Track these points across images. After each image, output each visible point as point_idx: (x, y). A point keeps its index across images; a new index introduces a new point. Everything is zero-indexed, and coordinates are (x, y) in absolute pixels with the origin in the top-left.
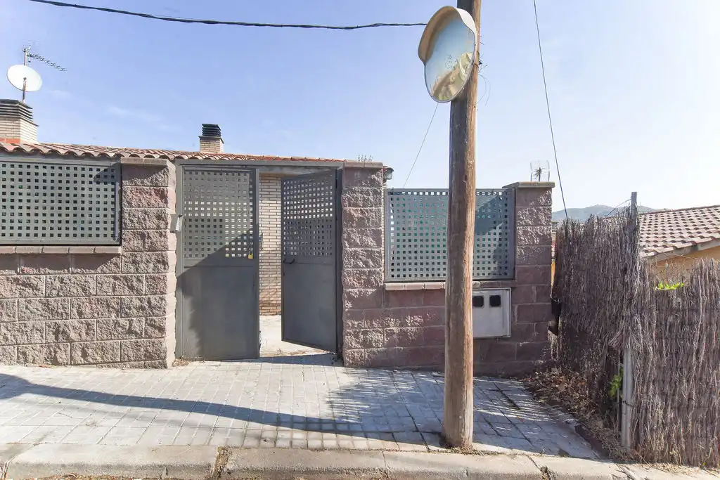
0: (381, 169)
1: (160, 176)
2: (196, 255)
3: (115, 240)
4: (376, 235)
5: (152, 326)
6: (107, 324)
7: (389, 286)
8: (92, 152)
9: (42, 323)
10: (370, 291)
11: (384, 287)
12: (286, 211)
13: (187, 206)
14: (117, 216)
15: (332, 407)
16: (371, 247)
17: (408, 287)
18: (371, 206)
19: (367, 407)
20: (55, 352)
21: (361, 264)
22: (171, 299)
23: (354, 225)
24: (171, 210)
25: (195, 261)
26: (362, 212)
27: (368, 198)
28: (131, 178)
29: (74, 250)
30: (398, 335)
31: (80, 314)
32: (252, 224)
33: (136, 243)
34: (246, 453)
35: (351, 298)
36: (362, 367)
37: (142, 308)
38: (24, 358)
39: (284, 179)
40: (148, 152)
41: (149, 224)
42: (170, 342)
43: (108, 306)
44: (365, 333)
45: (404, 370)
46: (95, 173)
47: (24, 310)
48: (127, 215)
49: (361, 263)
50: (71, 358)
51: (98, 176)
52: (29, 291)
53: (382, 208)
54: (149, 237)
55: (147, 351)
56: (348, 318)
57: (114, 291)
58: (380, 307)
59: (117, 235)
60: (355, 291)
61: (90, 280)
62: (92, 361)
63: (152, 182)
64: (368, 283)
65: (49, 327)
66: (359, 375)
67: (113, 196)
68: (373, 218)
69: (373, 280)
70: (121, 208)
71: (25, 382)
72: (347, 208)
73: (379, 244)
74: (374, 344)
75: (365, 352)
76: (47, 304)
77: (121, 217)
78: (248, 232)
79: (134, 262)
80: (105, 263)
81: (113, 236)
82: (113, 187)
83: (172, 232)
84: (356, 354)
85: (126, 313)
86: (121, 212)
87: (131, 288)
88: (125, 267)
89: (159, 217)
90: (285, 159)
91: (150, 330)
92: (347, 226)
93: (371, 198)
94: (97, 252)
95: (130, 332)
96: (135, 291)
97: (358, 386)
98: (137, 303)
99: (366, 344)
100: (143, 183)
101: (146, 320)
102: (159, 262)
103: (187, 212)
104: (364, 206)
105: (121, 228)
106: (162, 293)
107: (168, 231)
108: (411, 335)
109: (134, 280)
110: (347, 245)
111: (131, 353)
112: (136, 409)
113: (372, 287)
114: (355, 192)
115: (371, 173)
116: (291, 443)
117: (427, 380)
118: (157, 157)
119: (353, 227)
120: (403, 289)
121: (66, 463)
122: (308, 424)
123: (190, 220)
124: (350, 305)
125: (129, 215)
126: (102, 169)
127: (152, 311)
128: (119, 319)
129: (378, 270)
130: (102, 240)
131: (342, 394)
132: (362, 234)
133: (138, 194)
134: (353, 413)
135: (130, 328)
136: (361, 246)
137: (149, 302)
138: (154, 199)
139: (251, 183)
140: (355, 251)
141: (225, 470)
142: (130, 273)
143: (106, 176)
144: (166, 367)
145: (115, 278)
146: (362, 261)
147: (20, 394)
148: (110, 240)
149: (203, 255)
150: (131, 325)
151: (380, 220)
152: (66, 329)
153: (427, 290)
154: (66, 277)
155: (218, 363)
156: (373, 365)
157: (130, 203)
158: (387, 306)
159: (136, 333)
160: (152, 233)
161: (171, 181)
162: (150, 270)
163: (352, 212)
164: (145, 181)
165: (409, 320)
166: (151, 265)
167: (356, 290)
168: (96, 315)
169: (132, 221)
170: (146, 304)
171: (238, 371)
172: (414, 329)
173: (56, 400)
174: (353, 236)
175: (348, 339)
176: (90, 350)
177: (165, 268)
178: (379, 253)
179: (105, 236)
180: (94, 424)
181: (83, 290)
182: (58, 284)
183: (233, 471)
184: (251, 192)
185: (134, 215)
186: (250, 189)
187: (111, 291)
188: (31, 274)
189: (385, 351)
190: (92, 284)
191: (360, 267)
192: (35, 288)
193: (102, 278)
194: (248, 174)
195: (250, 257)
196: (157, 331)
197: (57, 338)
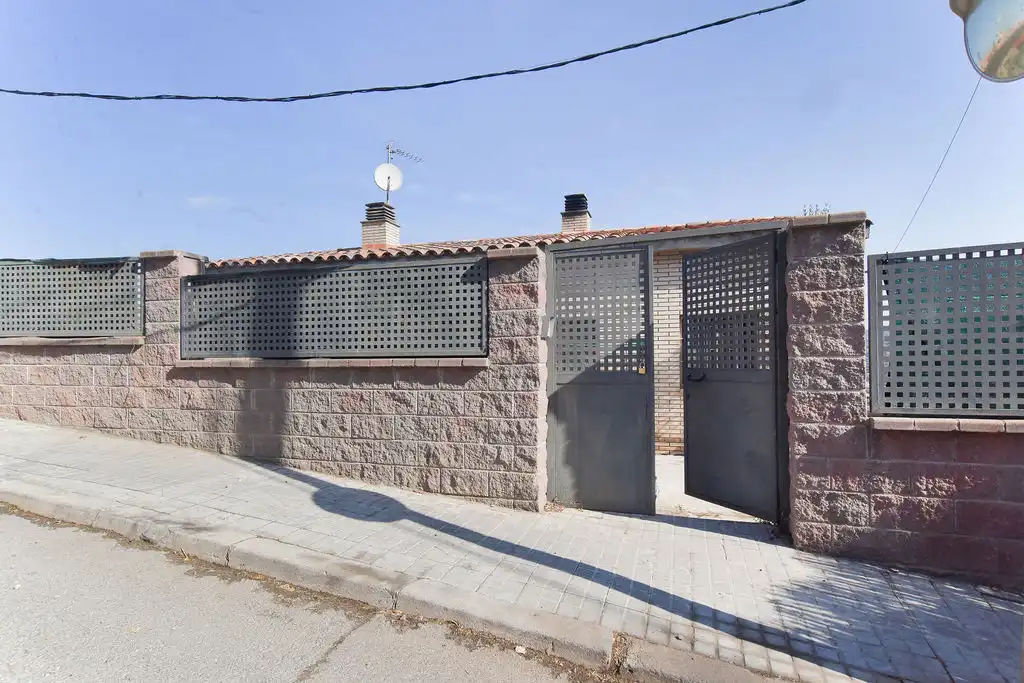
0: (861, 222)
1: (529, 270)
2: (572, 369)
3: (481, 349)
4: (854, 336)
5: (522, 456)
6: (475, 450)
7: (880, 422)
8: (450, 249)
9: (414, 444)
10: (842, 429)
11: (870, 422)
12: (692, 303)
13: (560, 304)
14: (484, 321)
15: (779, 610)
16: (842, 354)
17: (920, 424)
18: (844, 286)
19: (844, 623)
20: (427, 477)
21: (824, 383)
22: (542, 424)
23: (811, 319)
24: (541, 311)
25: (569, 376)
26: (824, 296)
27: (837, 275)
28: (497, 275)
29: (443, 362)
30: (901, 508)
31: (449, 436)
32: (643, 324)
33: (504, 354)
34: (651, 649)
35: (804, 438)
36: (827, 553)
37: (511, 434)
38: (400, 481)
39: (687, 257)
40: (506, 241)
41: (517, 329)
42: (541, 479)
43: (476, 429)
44: (832, 498)
45: (915, 571)
46: (462, 272)
47: (399, 428)
48: (494, 319)
49: (825, 381)
50: (441, 486)
51: (464, 275)
52: (403, 406)
53: (865, 289)
54: (518, 346)
55: (516, 487)
56: (800, 470)
57: (481, 410)
58: (862, 456)
59: (484, 344)
60: (813, 428)
61: (458, 397)
62: (461, 492)
63: (520, 276)
64: (837, 415)
65: (421, 448)
66: (824, 567)
67: (480, 298)
68: (846, 305)
69: (847, 409)
70: (488, 311)
71: (402, 506)
72: (798, 294)
73: (859, 349)
74: (850, 519)
75: (834, 531)
76: (418, 423)
77: (488, 323)
78: (638, 336)
79: (502, 377)
80: (472, 377)
81: (480, 345)
82: (479, 286)
83: (542, 339)
84: (815, 531)
85: (494, 439)
86: (488, 316)
87: (499, 408)
88: (494, 382)
89: (528, 321)
90: (676, 229)
91: (520, 461)
92: (797, 322)
93: (843, 273)
94: (465, 364)
95: (498, 461)
96: (503, 413)
97: (823, 585)
98: (505, 427)
99: (834, 516)
100: (510, 279)
101: (516, 448)
102: (529, 377)
103: (560, 312)
104: (829, 287)
105: (488, 336)
106: (533, 417)
107: (539, 337)
108: (928, 512)
109: (502, 398)
110: (797, 352)
111: (500, 489)
112: (511, 559)
113: (845, 422)
114: (812, 266)
115: (842, 231)
116: (717, 651)
117: (969, 598)
118: (516, 245)
119: (808, 323)
120: (911, 428)
121: (449, 608)
122: (741, 629)
123: (564, 323)
124: (803, 450)
125: (497, 319)
126: (469, 266)
127: (520, 437)
128: (487, 445)
129: (857, 393)
130: (470, 351)
131: (793, 592)
132: (826, 335)
133: (505, 294)
134: (820, 629)
135: (498, 457)
136: (823, 354)
137: (519, 427)
138: (523, 297)
139: (641, 267)
140: (812, 363)
141: (625, 665)
142: (498, 390)
143: (472, 275)
144: (537, 511)
145: (483, 396)
146: (825, 378)
147: (400, 519)
148: (477, 350)
149: (579, 369)
150: (499, 454)
151: (861, 309)
152: (436, 452)
153: (965, 432)
154: (435, 392)
155: (599, 514)
156: (848, 552)
157: (496, 305)
158: (876, 456)
159: (504, 463)
160: (521, 341)
161: (541, 273)
162: (519, 388)
163: (806, 298)
164: (513, 276)
165: (923, 484)
166: (520, 381)
167: (814, 426)
168: (464, 438)
169: (499, 326)
170: (514, 429)
171: (627, 529)
172: (935, 501)
173: (433, 532)
174: (808, 337)
175: (799, 504)
176: (459, 479)
177: (535, 386)
178: (860, 365)
179: (472, 345)
180: (469, 567)
181: (452, 408)
182: (428, 400)
183: (637, 670)
184: (642, 280)
185: (501, 320)
186: (641, 276)
187: (478, 411)
188: (406, 389)
189: (873, 533)
190: (461, 403)
191: (822, 388)
192: (408, 404)
193: (470, 395)
194: (637, 256)
195: (642, 371)
196: (527, 464)
197: (428, 461)
